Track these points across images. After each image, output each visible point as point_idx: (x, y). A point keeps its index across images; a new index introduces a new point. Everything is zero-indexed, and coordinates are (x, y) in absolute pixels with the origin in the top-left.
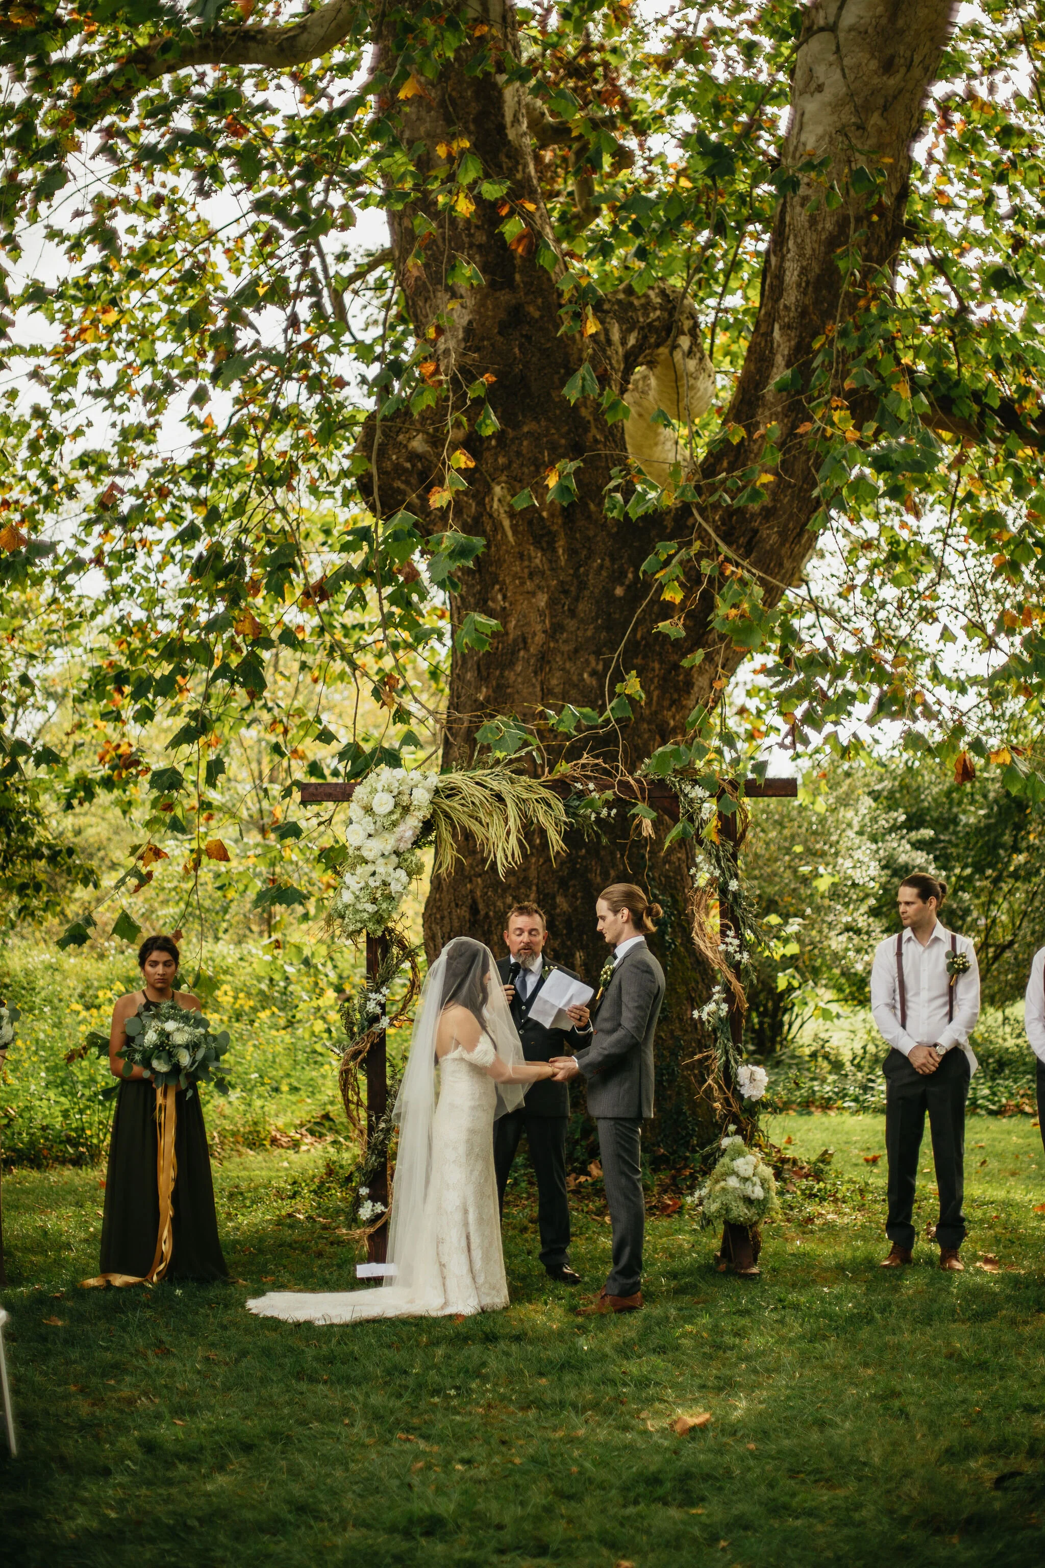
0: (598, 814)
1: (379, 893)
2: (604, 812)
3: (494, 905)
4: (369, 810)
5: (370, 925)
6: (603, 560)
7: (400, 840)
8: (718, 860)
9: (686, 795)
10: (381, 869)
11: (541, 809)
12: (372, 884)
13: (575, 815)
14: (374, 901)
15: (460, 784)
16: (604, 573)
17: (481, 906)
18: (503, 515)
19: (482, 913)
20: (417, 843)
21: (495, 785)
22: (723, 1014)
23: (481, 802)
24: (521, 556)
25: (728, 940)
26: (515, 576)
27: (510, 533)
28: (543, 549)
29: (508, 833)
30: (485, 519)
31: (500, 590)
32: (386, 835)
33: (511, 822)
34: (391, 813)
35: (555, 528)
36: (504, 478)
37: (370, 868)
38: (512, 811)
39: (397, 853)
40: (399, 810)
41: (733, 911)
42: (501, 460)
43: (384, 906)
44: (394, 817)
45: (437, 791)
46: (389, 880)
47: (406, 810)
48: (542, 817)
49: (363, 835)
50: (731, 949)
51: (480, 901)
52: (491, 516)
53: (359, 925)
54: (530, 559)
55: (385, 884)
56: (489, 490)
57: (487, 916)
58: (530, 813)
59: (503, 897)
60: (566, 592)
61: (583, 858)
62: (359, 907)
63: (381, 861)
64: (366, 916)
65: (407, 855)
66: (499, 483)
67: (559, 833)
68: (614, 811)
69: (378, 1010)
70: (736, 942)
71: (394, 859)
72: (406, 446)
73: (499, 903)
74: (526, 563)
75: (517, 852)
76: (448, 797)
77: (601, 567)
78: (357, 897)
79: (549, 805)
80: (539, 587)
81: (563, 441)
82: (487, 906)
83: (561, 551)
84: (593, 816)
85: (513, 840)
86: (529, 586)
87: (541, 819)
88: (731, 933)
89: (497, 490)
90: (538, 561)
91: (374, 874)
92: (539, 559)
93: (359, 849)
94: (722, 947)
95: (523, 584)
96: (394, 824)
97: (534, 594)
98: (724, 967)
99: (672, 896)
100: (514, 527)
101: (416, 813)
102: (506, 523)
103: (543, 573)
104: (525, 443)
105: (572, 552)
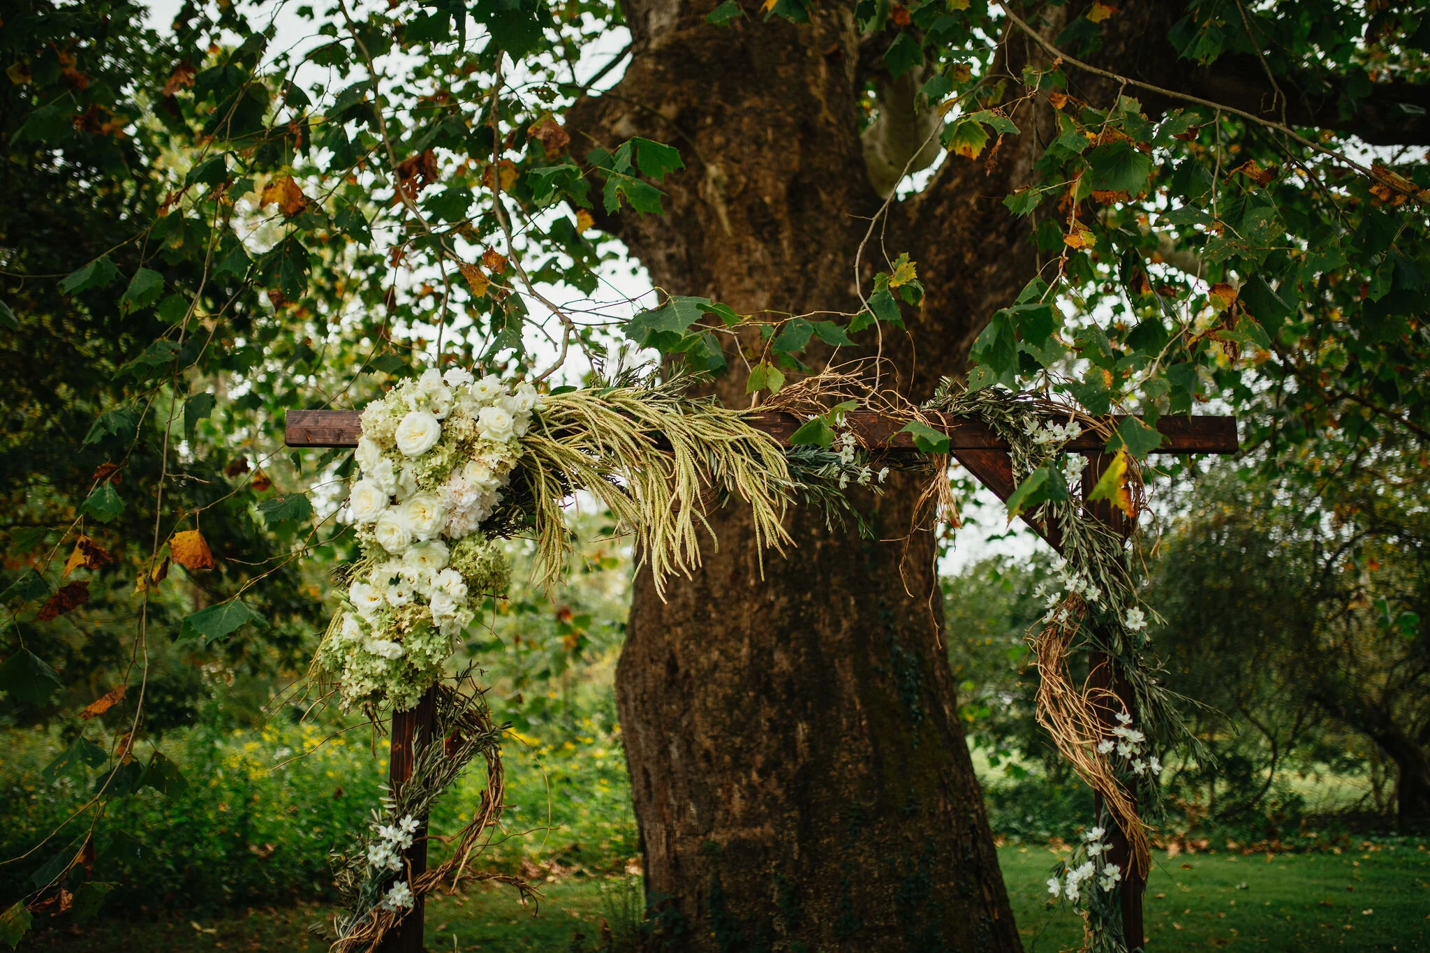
0: (853, 477)
1: (407, 615)
2: (865, 474)
3: (696, 661)
4: (388, 446)
5: (393, 687)
6: (835, 255)
7: (450, 511)
8: (1093, 570)
9: (1026, 441)
10: (410, 569)
11: (741, 462)
12: (395, 601)
13: (807, 478)
14: (398, 636)
15: (581, 409)
16: (837, 270)
17: (680, 663)
18: (718, 200)
19: (682, 671)
20: (492, 526)
21: (652, 413)
22: (1108, 886)
23: (623, 445)
24: (739, 249)
25: (1120, 732)
26: (732, 272)
27: (726, 222)
28: (765, 241)
29: (675, 509)
30: (698, 208)
31: (714, 290)
32: (422, 500)
33: (681, 489)
34: (431, 452)
35: (779, 216)
36: (720, 158)
37: (392, 568)
38: (684, 464)
39: (447, 540)
40: (450, 449)
41: (1120, 673)
42: (718, 140)
43: (416, 645)
44: (436, 461)
45: (536, 421)
46: (426, 591)
47: (466, 449)
48: (745, 483)
49: (381, 498)
50: (1124, 751)
51: (679, 655)
52: (704, 203)
53: (369, 685)
54: (749, 252)
55: (419, 600)
56: (702, 171)
57: (687, 674)
58: (721, 470)
59: (707, 651)
60: (791, 291)
61: (809, 604)
62: (371, 647)
63: (412, 553)
64: (380, 666)
65: (467, 544)
66: (713, 163)
67: (778, 510)
68: (884, 473)
69: (396, 864)
70: (1137, 736)
71: (440, 548)
72: (609, 131)
73: (703, 659)
74: (745, 257)
75: (692, 547)
76: (558, 435)
77: (833, 262)
78: (366, 627)
79: (758, 457)
80: (760, 285)
81: (790, 120)
82: (688, 662)
83: (785, 244)
84: (844, 479)
85: (684, 519)
86: (748, 283)
87: (741, 482)
88: (1125, 718)
89: (713, 170)
90: (758, 255)
91: (395, 581)
92: (759, 253)
93: (371, 528)
94: (1106, 747)
95: (740, 281)
96: (439, 476)
97: (752, 292)
98: (1111, 788)
99: (918, 655)
100: (731, 215)
101: (486, 457)
102: (722, 210)
103: (764, 268)
104: (746, 120)
105: (798, 245)
